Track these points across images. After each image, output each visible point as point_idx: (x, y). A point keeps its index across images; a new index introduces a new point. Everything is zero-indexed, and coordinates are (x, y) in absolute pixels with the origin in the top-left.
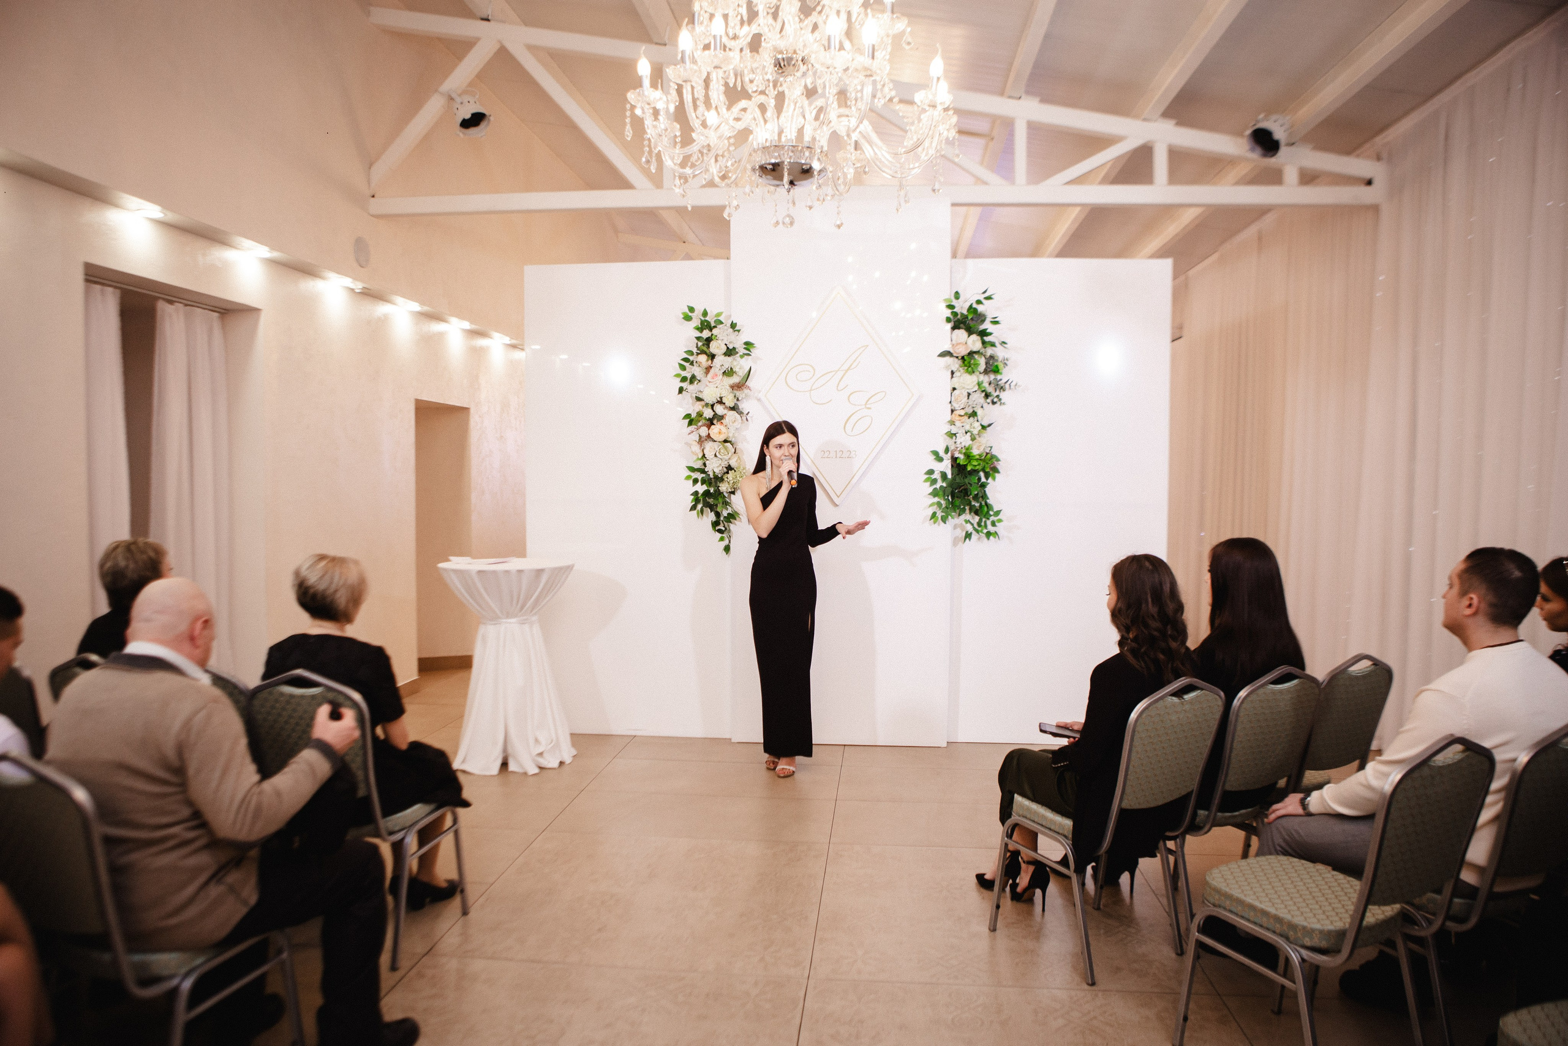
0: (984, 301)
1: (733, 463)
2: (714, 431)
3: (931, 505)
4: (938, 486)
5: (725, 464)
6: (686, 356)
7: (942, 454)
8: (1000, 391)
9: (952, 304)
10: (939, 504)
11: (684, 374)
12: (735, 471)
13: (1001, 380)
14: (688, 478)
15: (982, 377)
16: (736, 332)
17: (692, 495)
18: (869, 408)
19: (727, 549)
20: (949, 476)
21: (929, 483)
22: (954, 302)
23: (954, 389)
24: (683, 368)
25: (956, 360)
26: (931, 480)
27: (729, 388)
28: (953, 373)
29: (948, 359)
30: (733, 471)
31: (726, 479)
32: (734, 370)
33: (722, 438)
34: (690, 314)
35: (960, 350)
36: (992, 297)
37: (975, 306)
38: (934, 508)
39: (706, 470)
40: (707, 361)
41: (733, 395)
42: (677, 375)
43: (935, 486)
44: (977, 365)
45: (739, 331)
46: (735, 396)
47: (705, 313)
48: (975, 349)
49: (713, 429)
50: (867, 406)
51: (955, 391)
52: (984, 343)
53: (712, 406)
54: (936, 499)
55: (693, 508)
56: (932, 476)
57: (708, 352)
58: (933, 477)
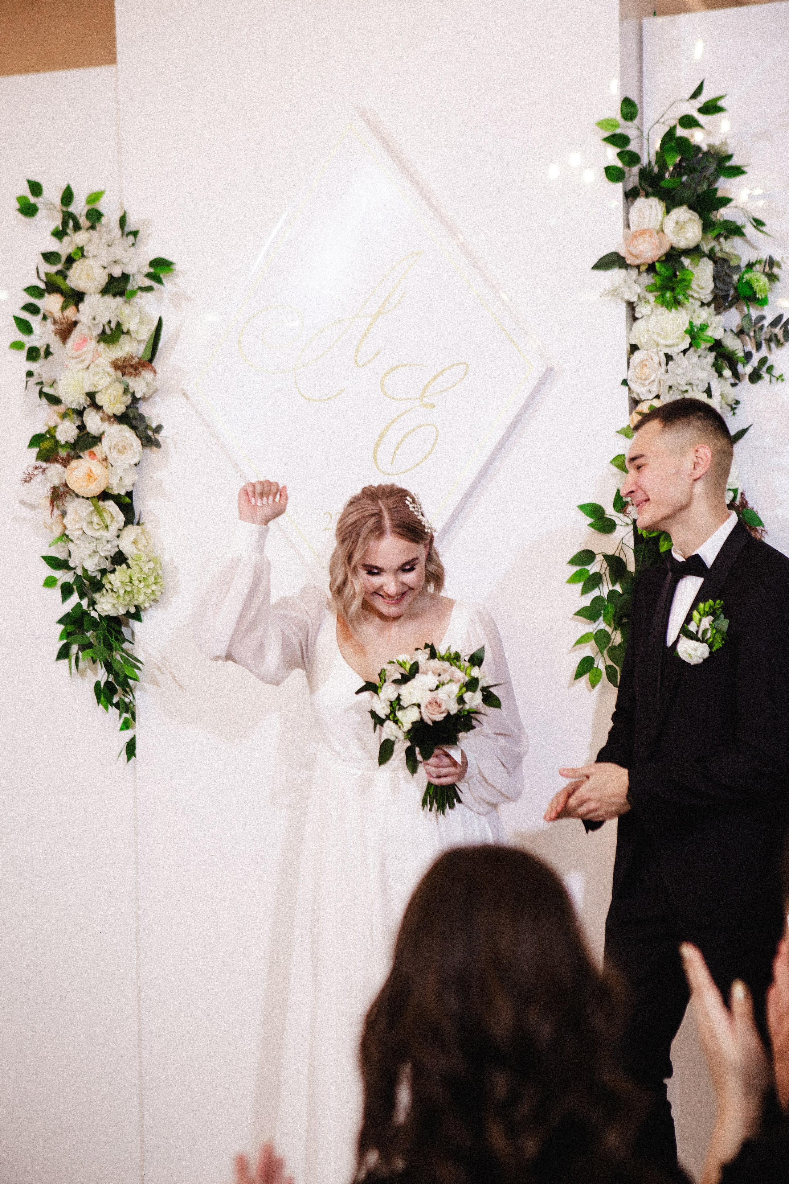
0: (702, 119)
1: (126, 546)
2: (76, 473)
3: (581, 641)
4: (604, 590)
5: (109, 550)
6: (29, 299)
7: (610, 512)
8: (770, 349)
9: (618, 131)
10: (602, 638)
11: (30, 341)
12: (128, 567)
13: (763, 318)
14: (50, 582)
15: (704, 315)
16: (131, 239)
17: (60, 622)
18: (431, 406)
19: (131, 749)
20: (631, 567)
21: (579, 586)
22: (629, 129)
23: (634, 348)
24: (25, 327)
25: (634, 273)
26: (586, 577)
27: (111, 370)
28: (631, 306)
29: (616, 274)
30: (124, 566)
31: (108, 586)
32: (125, 328)
33: (94, 489)
34: (32, 200)
35: (641, 248)
36: (721, 103)
37: (681, 132)
38: (589, 650)
39: (72, 564)
40: (64, 307)
41: (121, 388)
42: (17, 345)
43: (596, 593)
44: (686, 285)
45: (135, 234)
46: (126, 390)
47: (68, 197)
48: (682, 243)
49: (74, 469)
50: (426, 401)
51: (637, 353)
52: (707, 226)
53: (80, 413)
54: (592, 628)
55: (63, 653)
56: (588, 568)
57: (64, 288)
58: (593, 568)
